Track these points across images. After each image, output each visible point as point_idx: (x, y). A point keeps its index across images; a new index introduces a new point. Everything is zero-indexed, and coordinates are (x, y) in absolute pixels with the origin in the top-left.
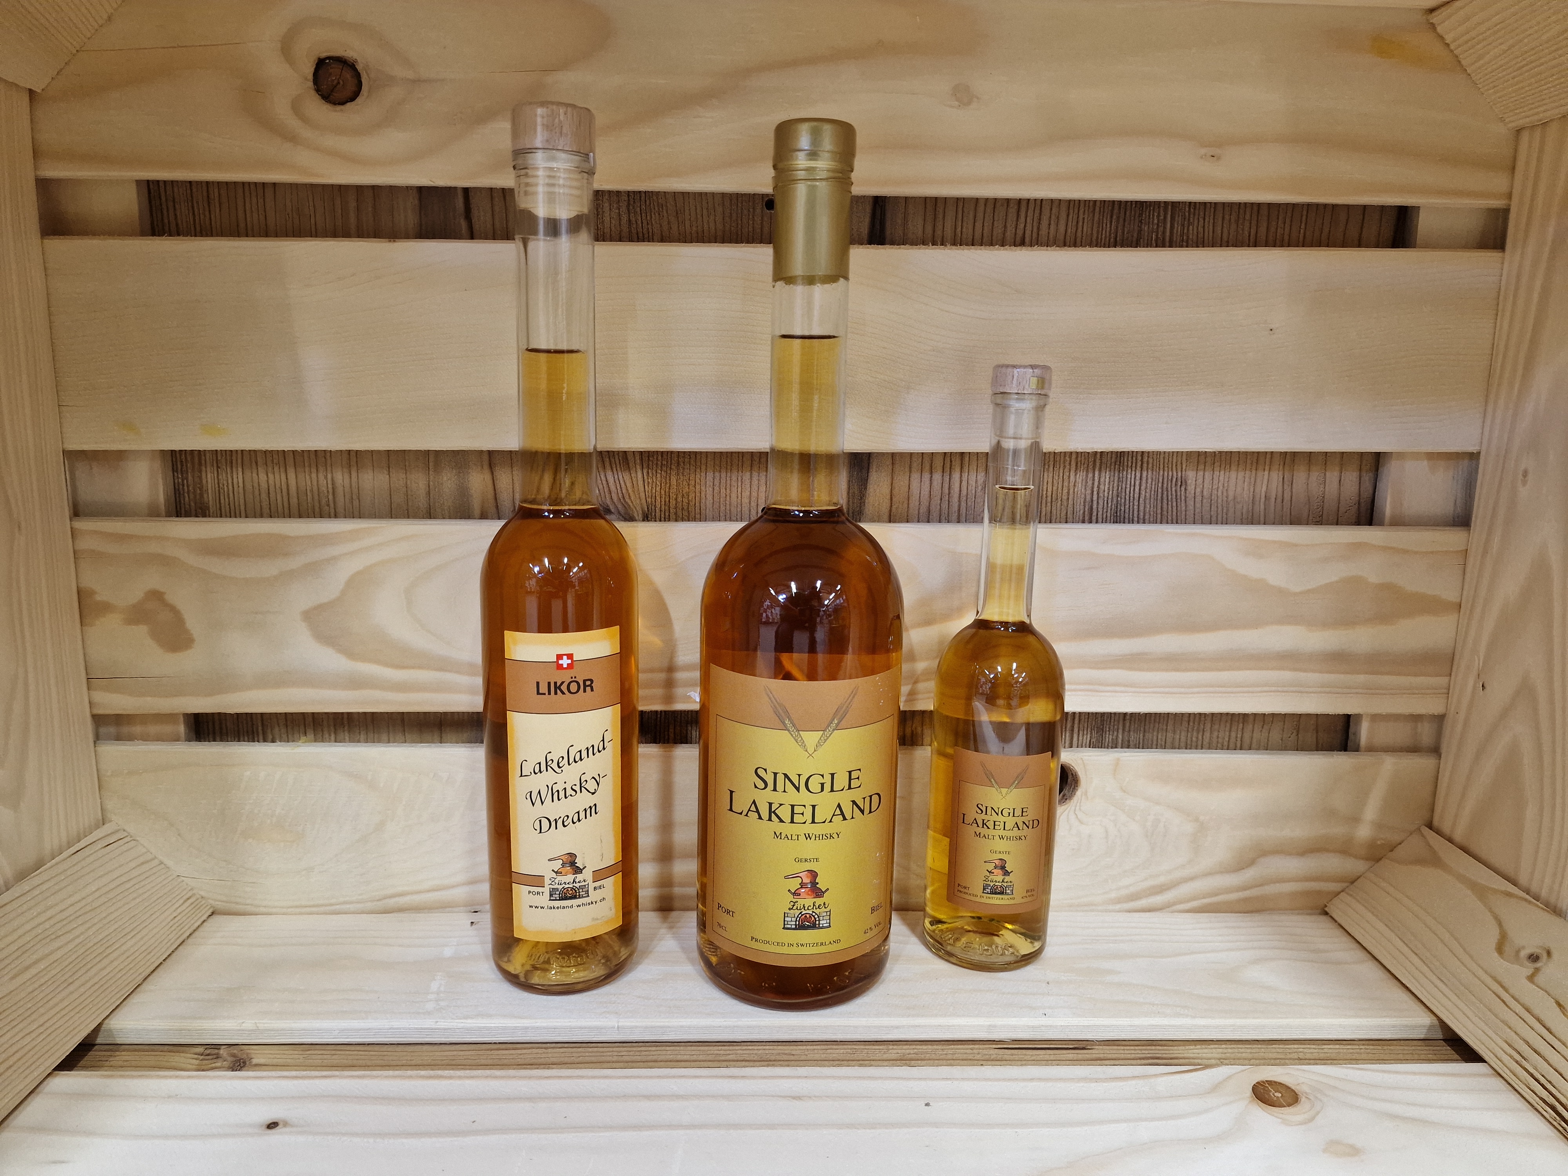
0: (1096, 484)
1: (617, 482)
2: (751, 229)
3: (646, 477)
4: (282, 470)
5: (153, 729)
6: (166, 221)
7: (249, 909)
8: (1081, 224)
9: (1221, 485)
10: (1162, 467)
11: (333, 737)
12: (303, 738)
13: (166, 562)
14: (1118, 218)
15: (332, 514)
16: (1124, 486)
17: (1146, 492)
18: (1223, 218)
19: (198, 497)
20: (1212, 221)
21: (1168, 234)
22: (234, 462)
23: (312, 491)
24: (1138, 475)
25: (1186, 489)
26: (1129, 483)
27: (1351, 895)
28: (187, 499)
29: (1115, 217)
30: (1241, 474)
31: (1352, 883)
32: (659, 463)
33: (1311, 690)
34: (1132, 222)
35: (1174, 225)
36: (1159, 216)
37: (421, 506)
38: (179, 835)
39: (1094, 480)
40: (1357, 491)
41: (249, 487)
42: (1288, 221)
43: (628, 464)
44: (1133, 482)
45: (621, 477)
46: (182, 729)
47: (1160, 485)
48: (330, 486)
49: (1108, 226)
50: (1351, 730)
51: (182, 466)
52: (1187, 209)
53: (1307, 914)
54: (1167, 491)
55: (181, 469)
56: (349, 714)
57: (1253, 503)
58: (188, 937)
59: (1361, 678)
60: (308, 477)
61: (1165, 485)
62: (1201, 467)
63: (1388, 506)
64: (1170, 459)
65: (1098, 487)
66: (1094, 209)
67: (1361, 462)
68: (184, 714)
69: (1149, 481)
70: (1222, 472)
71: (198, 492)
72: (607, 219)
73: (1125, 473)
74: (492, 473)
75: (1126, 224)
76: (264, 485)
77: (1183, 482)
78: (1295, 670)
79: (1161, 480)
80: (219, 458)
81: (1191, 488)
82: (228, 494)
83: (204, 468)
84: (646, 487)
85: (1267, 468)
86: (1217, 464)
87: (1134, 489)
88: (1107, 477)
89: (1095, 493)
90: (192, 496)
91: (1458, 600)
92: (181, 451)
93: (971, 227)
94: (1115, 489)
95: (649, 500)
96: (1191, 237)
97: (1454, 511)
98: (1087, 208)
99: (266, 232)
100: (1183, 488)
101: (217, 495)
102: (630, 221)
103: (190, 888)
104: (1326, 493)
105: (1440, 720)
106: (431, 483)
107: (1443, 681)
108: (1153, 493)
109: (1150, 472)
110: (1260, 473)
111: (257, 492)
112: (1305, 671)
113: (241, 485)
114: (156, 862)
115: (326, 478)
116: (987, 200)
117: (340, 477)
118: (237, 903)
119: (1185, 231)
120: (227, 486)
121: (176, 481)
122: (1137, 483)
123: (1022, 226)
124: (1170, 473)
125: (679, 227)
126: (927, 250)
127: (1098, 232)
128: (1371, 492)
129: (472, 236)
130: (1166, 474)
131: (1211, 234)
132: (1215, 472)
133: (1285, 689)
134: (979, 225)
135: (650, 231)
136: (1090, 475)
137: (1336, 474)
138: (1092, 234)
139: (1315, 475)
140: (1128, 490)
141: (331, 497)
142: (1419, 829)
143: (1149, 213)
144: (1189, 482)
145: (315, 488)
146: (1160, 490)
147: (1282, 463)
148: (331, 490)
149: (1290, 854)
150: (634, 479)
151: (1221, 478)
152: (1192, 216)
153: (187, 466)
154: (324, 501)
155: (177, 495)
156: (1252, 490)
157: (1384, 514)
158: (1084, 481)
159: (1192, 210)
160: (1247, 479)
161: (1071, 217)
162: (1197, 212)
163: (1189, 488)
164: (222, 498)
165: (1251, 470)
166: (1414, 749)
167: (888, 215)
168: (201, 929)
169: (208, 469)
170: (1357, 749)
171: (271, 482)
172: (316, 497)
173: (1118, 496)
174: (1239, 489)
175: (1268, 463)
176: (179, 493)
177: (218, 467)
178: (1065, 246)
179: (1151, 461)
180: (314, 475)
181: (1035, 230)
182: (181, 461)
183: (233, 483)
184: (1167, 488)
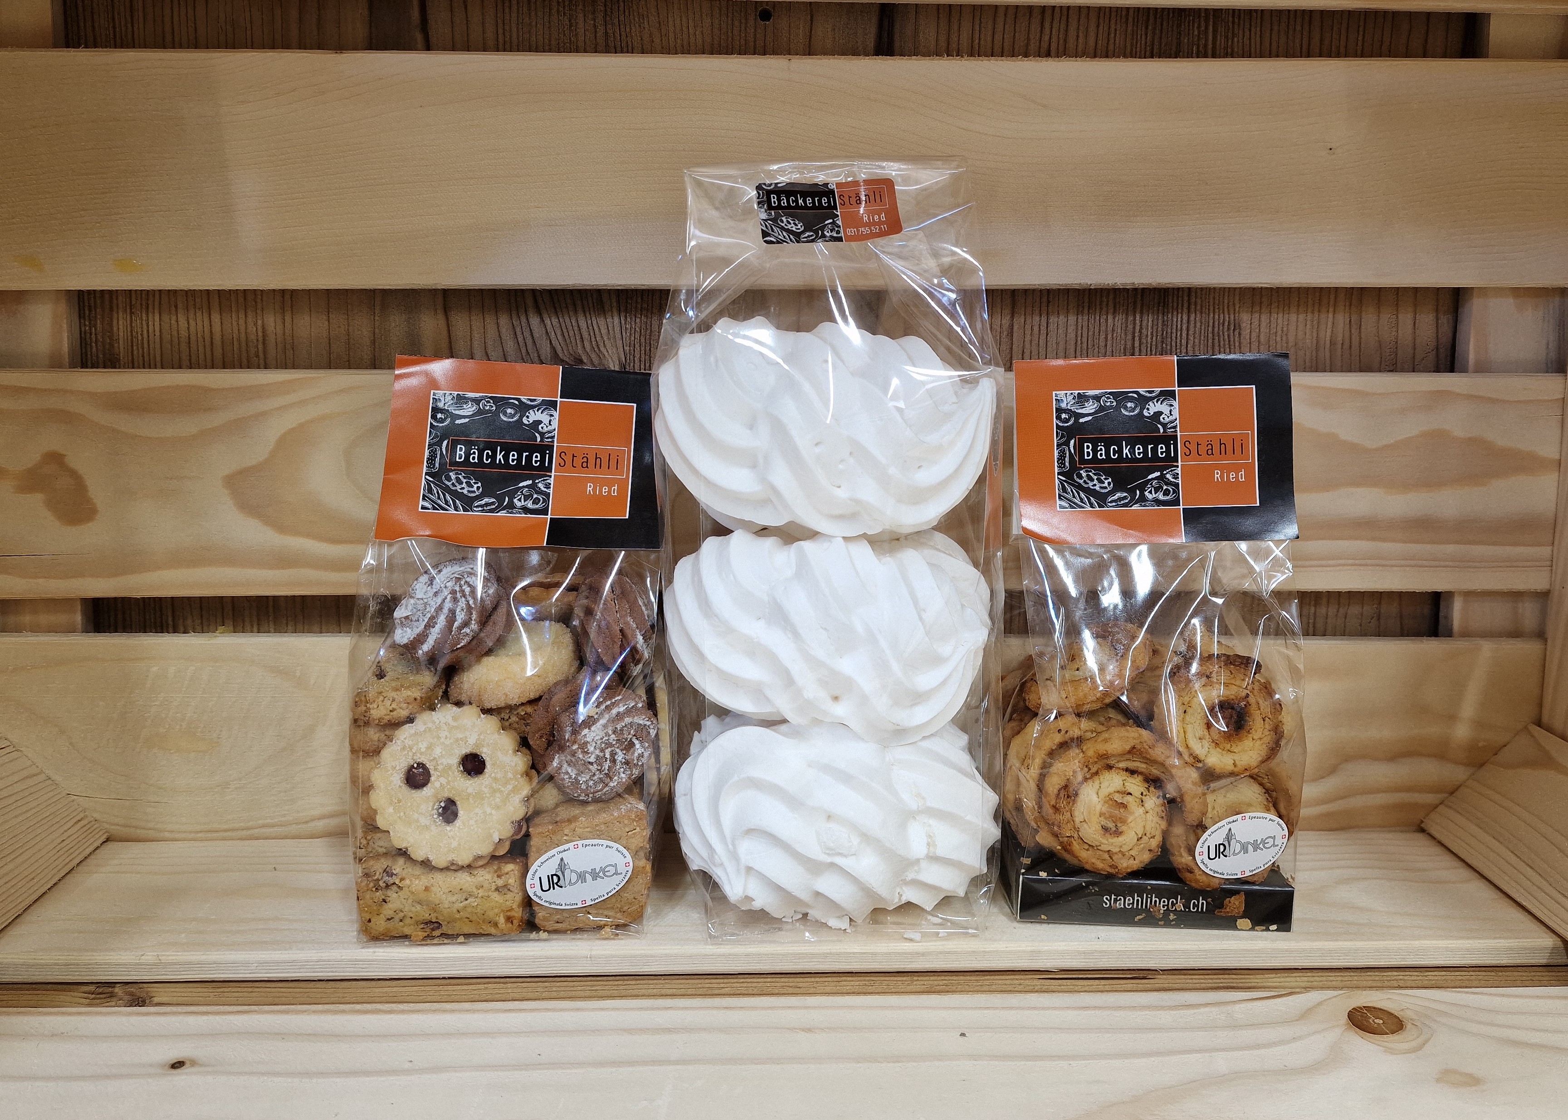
0: (1138, 328)
1: (591, 328)
2: (743, 42)
3: (623, 322)
4: (206, 315)
5: (44, 619)
6: (82, 34)
7: (151, 834)
8: (1112, 35)
9: (1279, 329)
10: (1212, 309)
11: (255, 629)
12: (221, 629)
13: (67, 418)
14: (1154, 29)
15: (262, 366)
16: (1169, 331)
17: (1194, 338)
18: (1271, 30)
19: (107, 346)
20: (1258, 33)
21: (1210, 46)
22: (150, 307)
23: (239, 340)
24: (1185, 317)
25: (1240, 334)
26: (1175, 327)
27: (1450, 807)
28: (94, 349)
29: (1150, 28)
30: (1302, 317)
31: (1452, 793)
32: (639, 306)
33: (1393, 562)
34: (1170, 33)
35: (1217, 37)
36: (1199, 26)
37: (366, 357)
38: (71, 744)
39: (1135, 324)
40: (1435, 335)
41: (166, 336)
42: (1343, 32)
43: (603, 307)
44: (1179, 326)
45: (594, 322)
46: (78, 618)
47: (1210, 329)
48: (260, 334)
49: (1143, 37)
50: (1441, 614)
51: (90, 311)
52: (1231, 19)
53: (1402, 832)
54: (1219, 336)
55: (89, 314)
56: (275, 598)
57: (1317, 350)
58: (78, 865)
59: (1450, 548)
60: (235, 324)
61: (1216, 329)
62: (1257, 308)
63: (1471, 350)
64: (1221, 299)
65: (1140, 332)
66: (1127, 19)
67: (1438, 300)
68: (82, 599)
69: (1198, 324)
70: (1280, 315)
71: (108, 341)
72: (581, 31)
73: (1170, 316)
74: (447, 319)
75: (1163, 35)
76: (184, 333)
77: (1237, 327)
78: (1373, 539)
79: (1211, 324)
80: (133, 302)
81: (1246, 333)
82: (143, 344)
83: (115, 315)
84: (624, 334)
85: (1331, 310)
86: (1274, 305)
87: (1181, 334)
88: (1150, 320)
89: (1137, 339)
90: (99, 344)
91: (1557, 457)
92: (89, 291)
93: (989, 39)
94: (1159, 334)
95: (627, 348)
96: (1236, 50)
97: (1547, 354)
98: (1119, 18)
99: (195, 44)
100: (1237, 332)
101: (130, 344)
102: (606, 32)
103: (80, 809)
104: (1399, 338)
105: (1544, 596)
106: (377, 330)
107: (1545, 551)
108: (1202, 338)
109: (1198, 315)
110: (1323, 316)
111: (175, 340)
112: (1384, 540)
113: (158, 333)
114: (42, 777)
115: (256, 324)
116: (1007, 7)
117: (272, 322)
118: (136, 827)
119: (1230, 43)
120: (142, 335)
121: (83, 330)
122: (1184, 327)
123: (1047, 38)
124: (1222, 316)
125: (661, 40)
126: (941, 61)
127: (1132, 45)
128: (1450, 335)
129: (428, 47)
130: (1217, 317)
131: (1258, 46)
132: (1273, 315)
133: (1363, 562)
134: (998, 37)
135: (630, 43)
136: (1131, 318)
137: (1410, 316)
138: (1125, 47)
139: (1386, 316)
140: (1174, 335)
141: (260, 346)
142: (1526, 728)
143: (1189, 23)
144: (1244, 325)
145: (243, 335)
146: (1210, 335)
147: (1347, 303)
148: (261, 339)
149: (1376, 759)
150: (610, 325)
151: (1280, 321)
152: (1236, 26)
153: (96, 311)
154: (253, 351)
155: (83, 345)
156: (1315, 335)
157: (1468, 362)
158: (1124, 325)
159: (1236, 20)
160: (1309, 323)
161: (1101, 27)
162: (1242, 22)
163: (1243, 333)
164: (135, 348)
165: (1313, 313)
166: (1515, 634)
167: (897, 27)
168: (92, 857)
169: (121, 315)
170: (1449, 634)
171: (192, 329)
172: (244, 344)
173: (1163, 342)
174: (1300, 335)
175: (1332, 303)
176: (86, 344)
177: (132, 313)
178: (1095, 57)
179: (1199, 301)
180: (242, 322)
181: (1061, 42)
182: (90, 307)
183: (148, 331)
184: (1219, 333)
